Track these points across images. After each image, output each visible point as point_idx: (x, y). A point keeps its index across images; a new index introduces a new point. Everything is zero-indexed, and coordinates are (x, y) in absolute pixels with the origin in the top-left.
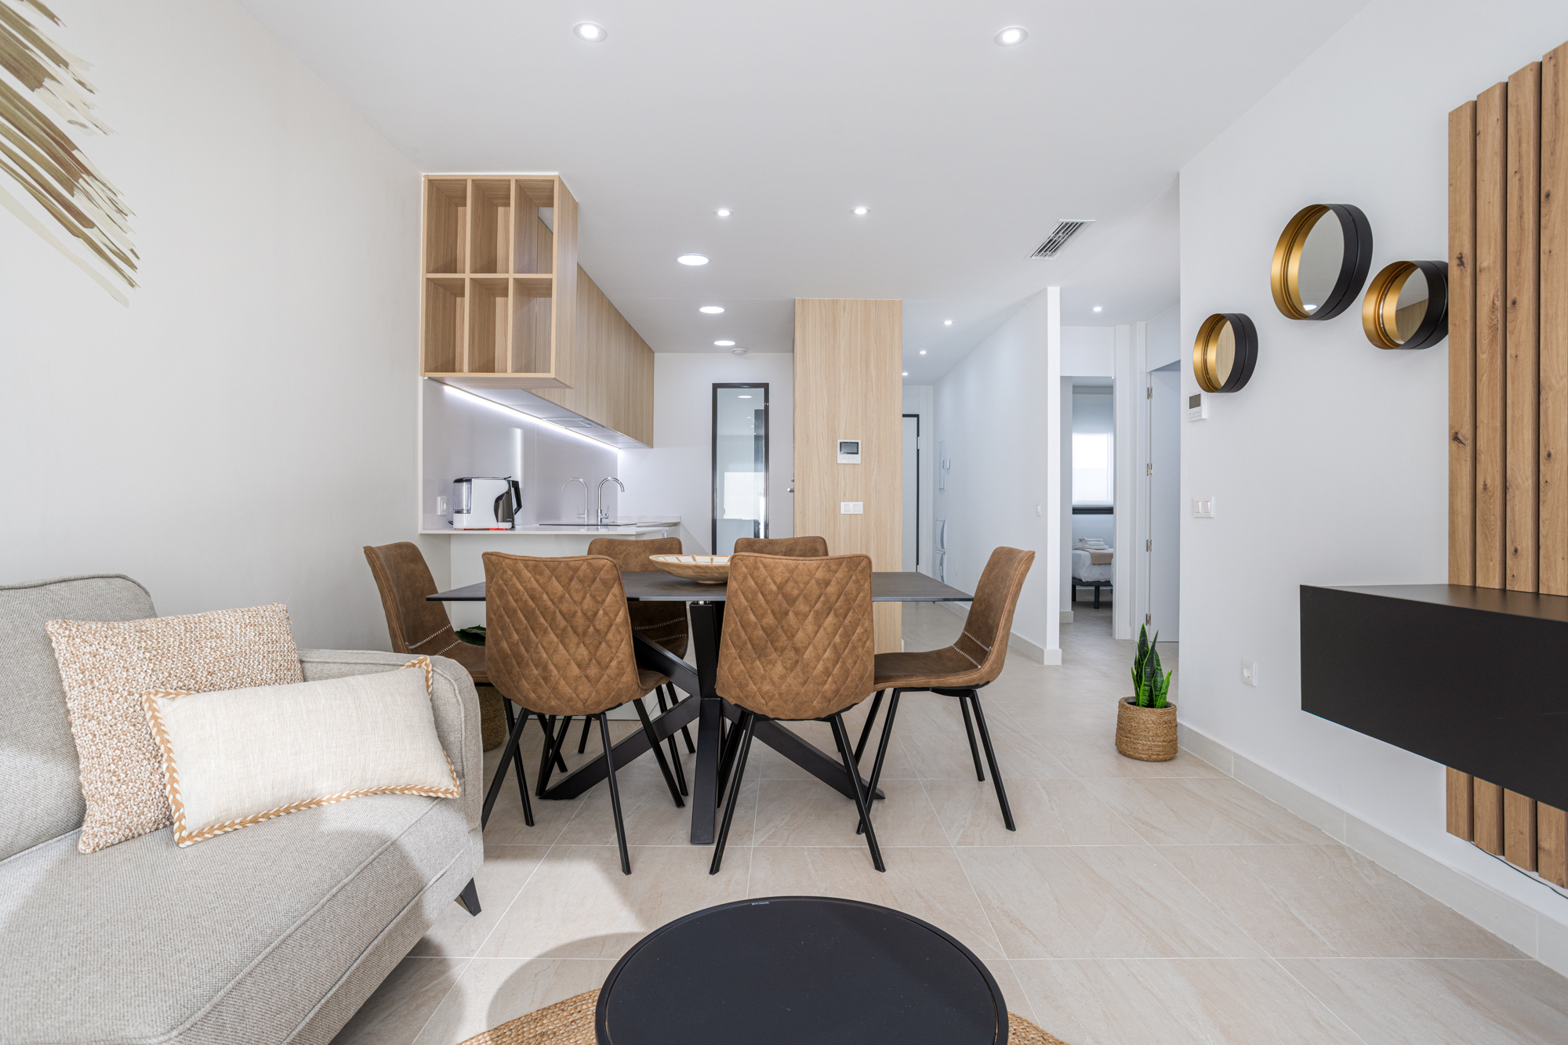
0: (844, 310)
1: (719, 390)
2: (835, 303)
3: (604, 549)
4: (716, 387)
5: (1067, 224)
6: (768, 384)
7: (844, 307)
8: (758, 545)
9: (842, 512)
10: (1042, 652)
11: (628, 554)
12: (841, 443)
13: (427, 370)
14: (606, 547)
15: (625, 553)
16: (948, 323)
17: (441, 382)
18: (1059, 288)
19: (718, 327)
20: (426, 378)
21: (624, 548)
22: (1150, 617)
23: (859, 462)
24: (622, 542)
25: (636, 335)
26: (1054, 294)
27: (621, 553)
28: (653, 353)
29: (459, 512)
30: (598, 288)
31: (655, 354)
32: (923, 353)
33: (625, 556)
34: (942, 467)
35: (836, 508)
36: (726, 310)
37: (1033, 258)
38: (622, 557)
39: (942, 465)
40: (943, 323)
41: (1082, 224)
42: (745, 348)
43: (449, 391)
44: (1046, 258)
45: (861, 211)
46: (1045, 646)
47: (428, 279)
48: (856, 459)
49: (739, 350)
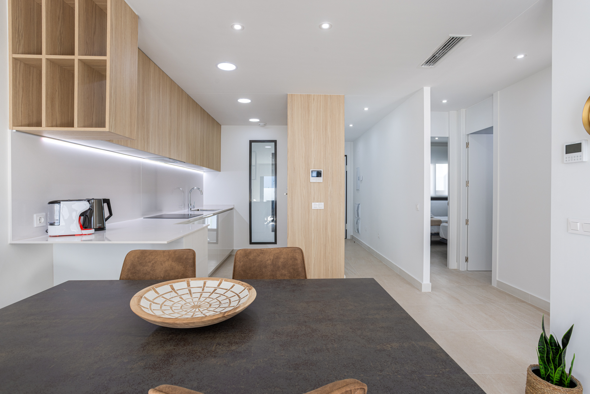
0: (314, 100)
1: (253, 144)
2: (309, 96)
3: (136, 259)
4: (251, 142)
5: (453, 38)
6: (276, 141)
7: (314, 99)
8: (252, 255)
9: (313, 208)
10: (421, 284)
11: (155, 262)
12: (312, 171)
13: (14, 125)
14: (138, 258)
15: (153, 262)
16: (366, 109)
17: (39, 135)
18: (430, 88)
19: (249, 111)
20: (14, 131)
21: (153, 257)
22: (468, 258)
23: (322, 181)
24: (152, 252)
25: (209, 115)
26: (427, 91)
27: (150, 262)
28: (220, 125)
29: (52, 224)
30: (179, 87)
31: (222, 126)
32: (351, 125)
33: (153, 264)
34: (358, 180)
35: (309, 206)
36: (252, 101)
37: (423, 66)
38: (150, 264)
39: (358, 179)
40: (363, 109)
41: (462, 38)
42: (264, 123)
43: (46, 141)
44: (430, 66)
45: (326, 26)
46: (423, 281)
47: (13, 58)
48: (320, 179)
49: (262, 124)
